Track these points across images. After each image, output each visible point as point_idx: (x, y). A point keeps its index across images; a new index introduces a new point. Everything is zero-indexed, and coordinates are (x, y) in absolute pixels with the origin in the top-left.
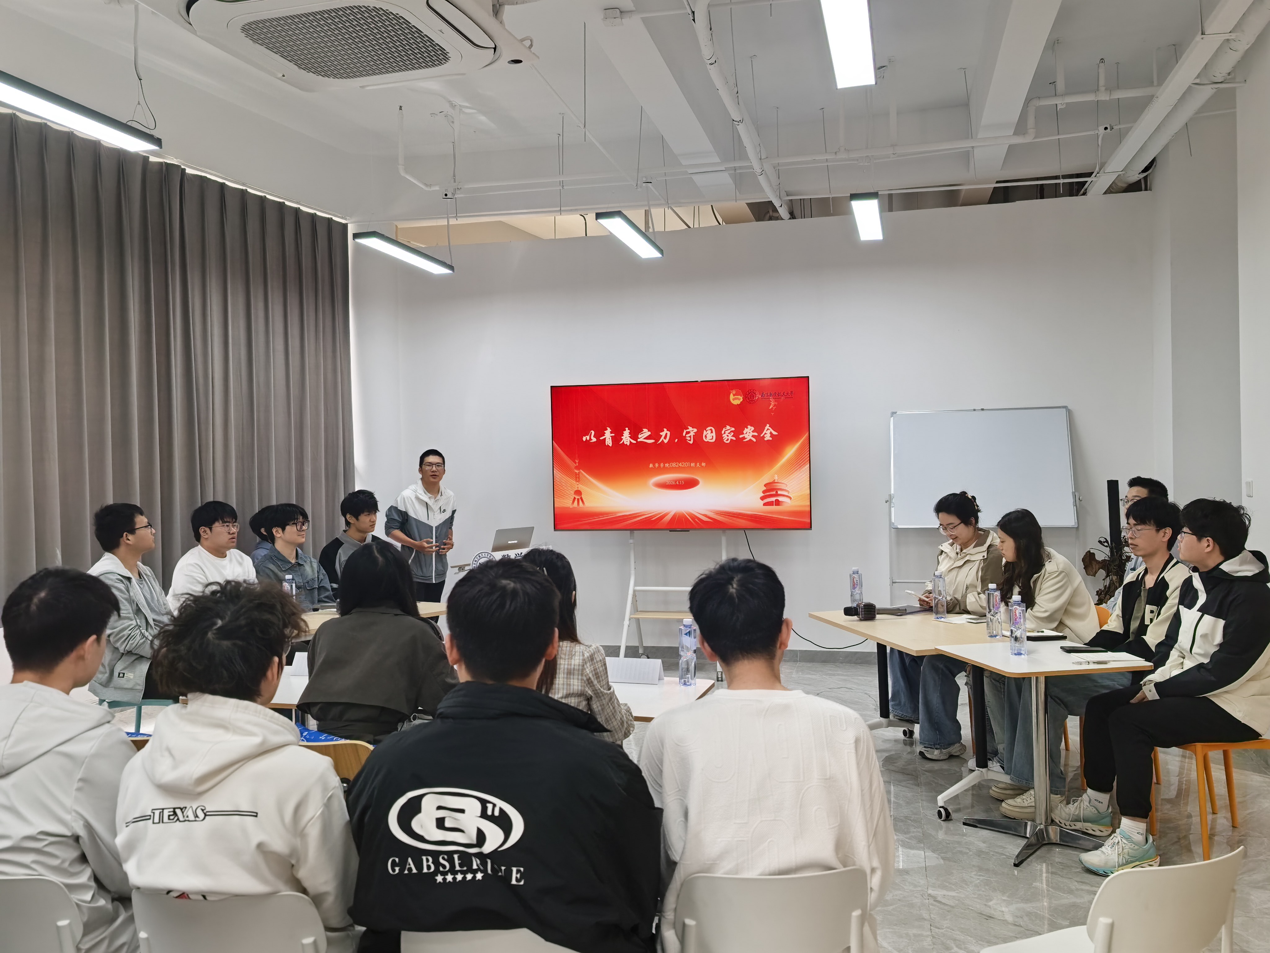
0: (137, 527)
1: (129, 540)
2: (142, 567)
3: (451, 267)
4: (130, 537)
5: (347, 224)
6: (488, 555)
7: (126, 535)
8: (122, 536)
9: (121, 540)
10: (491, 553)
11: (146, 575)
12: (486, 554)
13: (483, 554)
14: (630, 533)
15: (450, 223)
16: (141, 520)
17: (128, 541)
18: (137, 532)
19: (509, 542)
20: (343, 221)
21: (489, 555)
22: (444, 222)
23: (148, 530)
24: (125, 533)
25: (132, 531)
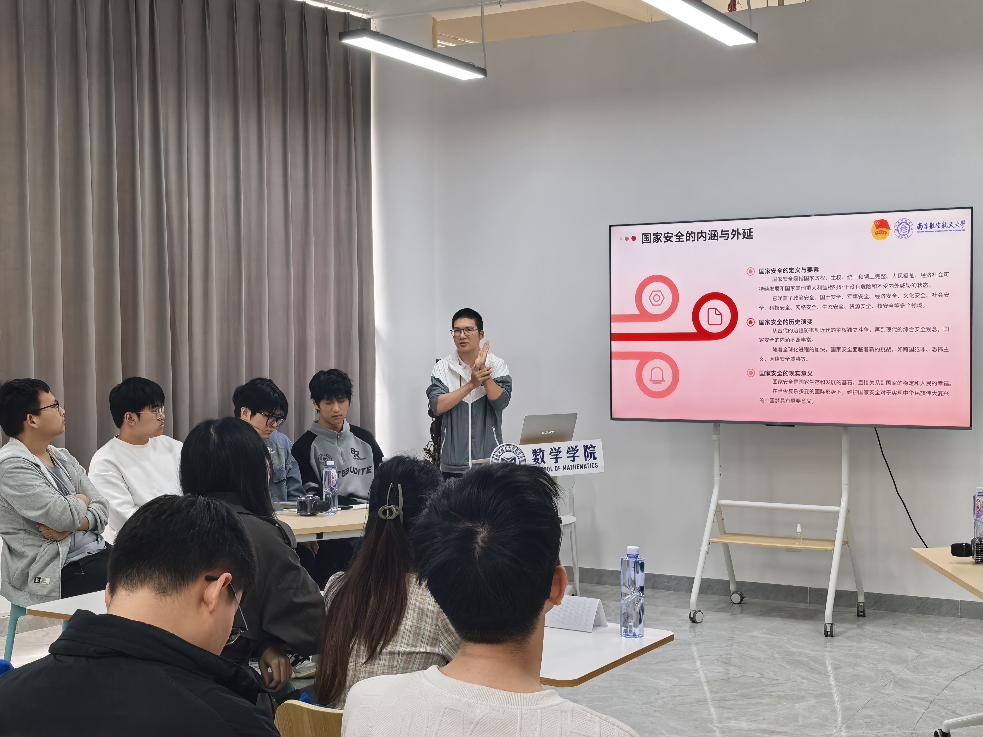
0: (42, 406)
1: (34, 423)
2: (55, 451)
3: (483, 71)
4: (35, 419)
5: (370, 19)
6: (513, 449)
7: (30, 417)
8: (26, 419)
9: (25, 423)
10: (519, 446)
11: (60, 460)
12: (511, 447)
13: (507, 447)
14: (714, 426)
15: (485, 14)
16: (46, 398)
17: (33, 425)
18: (43, 412)
19: (543, 433)
20: (365, 16)
21: (515, 449)
22: (475, 13)
23: (55, 410)
24: (28, 415)
25: (37, 412)
